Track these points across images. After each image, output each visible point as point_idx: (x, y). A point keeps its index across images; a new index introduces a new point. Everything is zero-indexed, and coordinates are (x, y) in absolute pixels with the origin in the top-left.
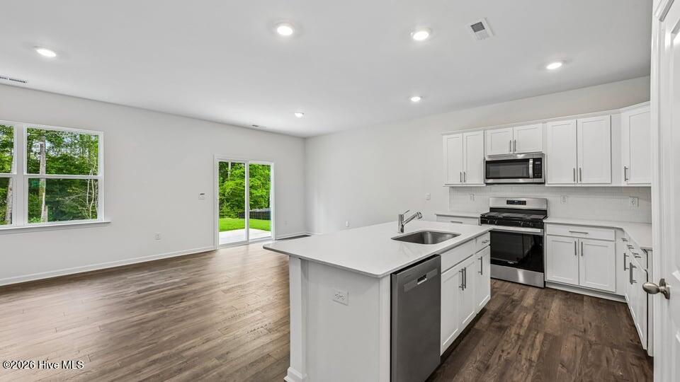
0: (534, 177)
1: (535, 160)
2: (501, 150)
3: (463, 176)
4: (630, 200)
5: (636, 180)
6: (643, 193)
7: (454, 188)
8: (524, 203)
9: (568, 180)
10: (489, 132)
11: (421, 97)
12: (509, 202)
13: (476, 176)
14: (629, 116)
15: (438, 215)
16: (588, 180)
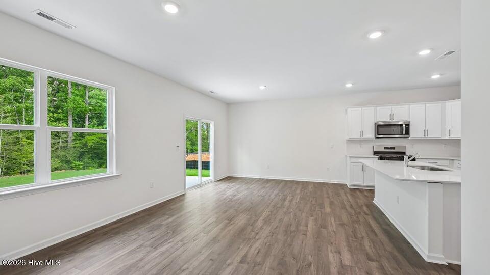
0: (405, 134)
1: (406, 125)
2: (384, 119)
3: (362, 133)
4: (443, 145)
5: (454, 136)
6: (457, 142)
7: (350, 141)
8: (394, 148)
9: (420, 136)
10: (378, 108)
11: (352, 84)
12: (385, 148)
13: (370, 134)
14: (450, 104)
15: (350, 157)
16: (431, 136)
